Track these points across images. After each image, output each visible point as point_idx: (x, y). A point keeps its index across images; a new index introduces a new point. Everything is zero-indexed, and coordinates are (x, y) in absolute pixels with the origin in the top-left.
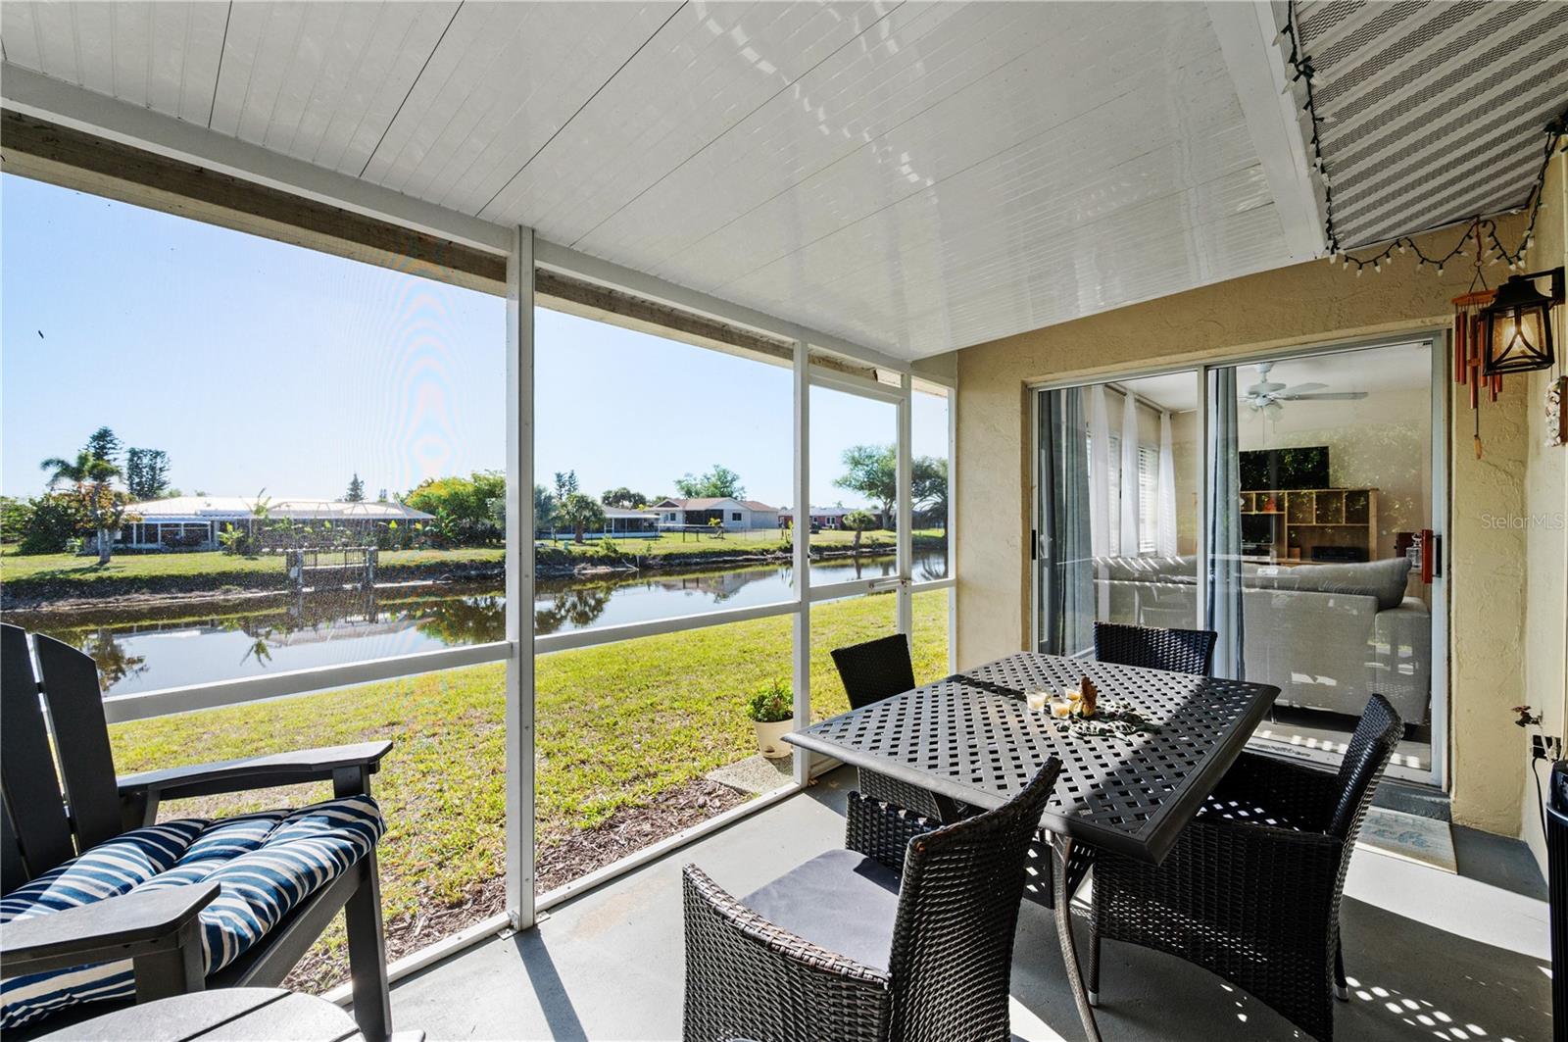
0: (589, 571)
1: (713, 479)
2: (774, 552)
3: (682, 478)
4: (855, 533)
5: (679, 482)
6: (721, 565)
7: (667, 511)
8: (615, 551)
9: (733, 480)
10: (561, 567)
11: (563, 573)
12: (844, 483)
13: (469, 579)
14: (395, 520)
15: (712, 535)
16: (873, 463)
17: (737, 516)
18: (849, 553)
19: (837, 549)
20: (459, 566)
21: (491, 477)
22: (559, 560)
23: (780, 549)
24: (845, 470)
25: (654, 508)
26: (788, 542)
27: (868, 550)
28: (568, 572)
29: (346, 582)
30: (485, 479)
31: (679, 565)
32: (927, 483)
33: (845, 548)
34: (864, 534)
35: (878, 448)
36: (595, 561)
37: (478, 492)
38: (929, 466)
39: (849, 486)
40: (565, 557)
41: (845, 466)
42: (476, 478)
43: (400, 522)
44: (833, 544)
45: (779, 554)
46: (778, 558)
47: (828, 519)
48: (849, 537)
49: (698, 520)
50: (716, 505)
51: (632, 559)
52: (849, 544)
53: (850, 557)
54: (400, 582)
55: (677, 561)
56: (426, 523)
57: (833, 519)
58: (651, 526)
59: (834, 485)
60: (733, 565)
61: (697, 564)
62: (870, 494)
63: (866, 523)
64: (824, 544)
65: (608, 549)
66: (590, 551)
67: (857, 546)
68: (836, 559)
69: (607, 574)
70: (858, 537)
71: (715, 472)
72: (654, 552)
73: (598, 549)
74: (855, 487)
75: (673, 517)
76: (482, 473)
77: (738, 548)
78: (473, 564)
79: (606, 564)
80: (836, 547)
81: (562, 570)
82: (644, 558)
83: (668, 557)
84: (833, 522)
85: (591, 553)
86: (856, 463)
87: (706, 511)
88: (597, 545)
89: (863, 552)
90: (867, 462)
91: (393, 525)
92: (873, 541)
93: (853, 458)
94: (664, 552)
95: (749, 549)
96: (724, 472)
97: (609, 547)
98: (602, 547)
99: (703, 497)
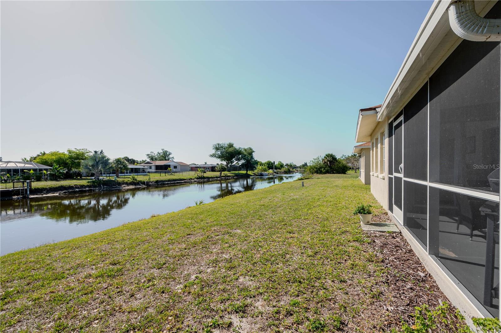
0: (127, 188)
1: (161, 154)
2: (194, 179)
3: (149, 153)
4: (220, 172)
5: (148, 155)
6: (176, 184)
7: (148, 165)
8: (136, 180)
9: (169, 154)
10: (115, 186)
11: (116, 189)
12: (213, 156)
13: (75, 192)
14: (33, 169)
15: (169, 174)
16: (223, 149)
17: (175, 167)
18: (218, 179)
19: (214, 178)
20: (70, 187)
21: (78, 151)
22: (114, 184)
23: (196, 178)
24: (213, 151)
25: (142, 164)
26: (198, 176)
27: (224, 178)
28: (118, 188)
29: (14, 195)
30: (74, 152)
31: (161, 184)
32: (240, 156)
33: (217, 177)
34: (223, 173)
35: (224, 144)
36: (128, 184)
37: (71, 158)
38: (241, 151)
39: (215, 157)
40: (116, 183)
41: (214, 150)
42: (70, 152)
43: (35, 170)
44: (213, 176)
45: (196, 180)
46: (195, 181)
47: (207, 168)
48: (218, 174)
49: (161, 169)
50: (167, 163)
51: (143, 183)
52: (218, 176)
53: (218, 180)
54: (42, 195)
55: (160, 183)
56: (46, 170)
57: (208, 168)
58: (143, 171)
59: (210, 156)
60: (180, 184)
61: (168, 184)
62: (221, 160)
63: (223, 169)
64: (210, 176)
65: (134, 179)
66: (126, 180)
67: (220, 177)
68: (214, 181)
69: (133, 188)
70: (221, 174)
71: (162, 152)
72: (151, 180)
73: (130, 179)
74: (217, 157)
75: (150, 168)
76: (73, 149)
77: (181, 178)
78: (76, 186)
79: (132, 185)
80: (214, 177)
81: (116, 188)
82: (147, 182)
83: (157, 182)
84: (208, 169)
85: (126, 181)
86: (217, 149)
87: (164, 165)
88: (129, 178)
89: (222, 179)
90: (221, 149)
91: (32, 172)
92: (225, 175)
93: (217, 147)
94: (155, 180)
95: (185, 178)
96: (166, 151)
97: (134, 178)
98: (131, 179)
99: (158, 160)
